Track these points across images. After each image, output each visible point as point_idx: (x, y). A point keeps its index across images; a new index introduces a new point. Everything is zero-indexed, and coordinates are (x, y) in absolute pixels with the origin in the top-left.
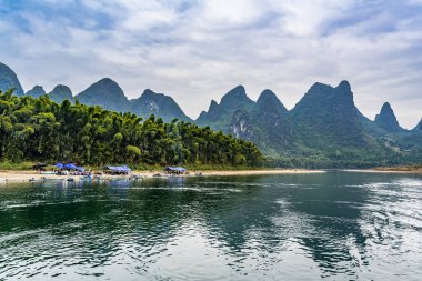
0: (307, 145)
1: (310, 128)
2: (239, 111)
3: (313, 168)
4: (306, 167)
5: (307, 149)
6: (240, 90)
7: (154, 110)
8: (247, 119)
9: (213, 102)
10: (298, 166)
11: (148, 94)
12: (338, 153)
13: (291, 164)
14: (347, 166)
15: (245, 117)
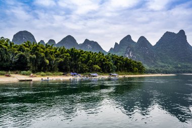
0: (163, 62)
1: (164, 54)
2: (128, 47)
3: (167, 73)
4: (163, 73)
5: (163, 64)
6: (129, 37)
7: (90, 48)
8: (133, 51)
9: (116, 44)
10: (159, 72)
11: (87, 41)
12: (179, 66)
13: (156, 72)
14: (184, 72)
15: (132, 50)
